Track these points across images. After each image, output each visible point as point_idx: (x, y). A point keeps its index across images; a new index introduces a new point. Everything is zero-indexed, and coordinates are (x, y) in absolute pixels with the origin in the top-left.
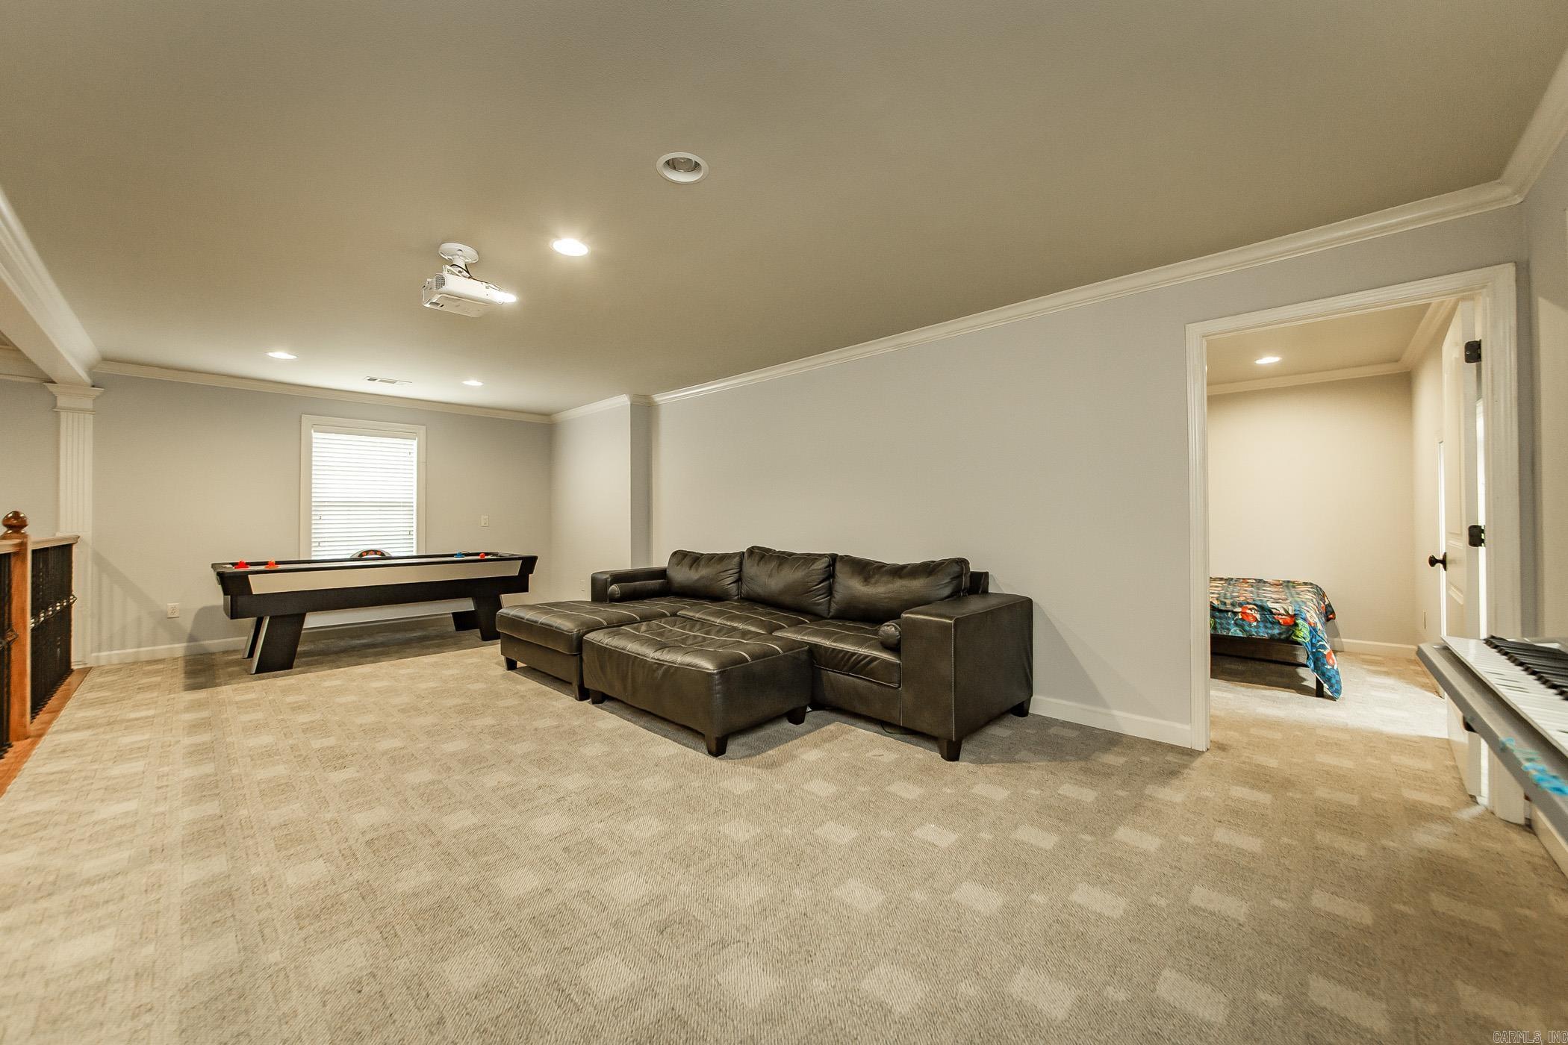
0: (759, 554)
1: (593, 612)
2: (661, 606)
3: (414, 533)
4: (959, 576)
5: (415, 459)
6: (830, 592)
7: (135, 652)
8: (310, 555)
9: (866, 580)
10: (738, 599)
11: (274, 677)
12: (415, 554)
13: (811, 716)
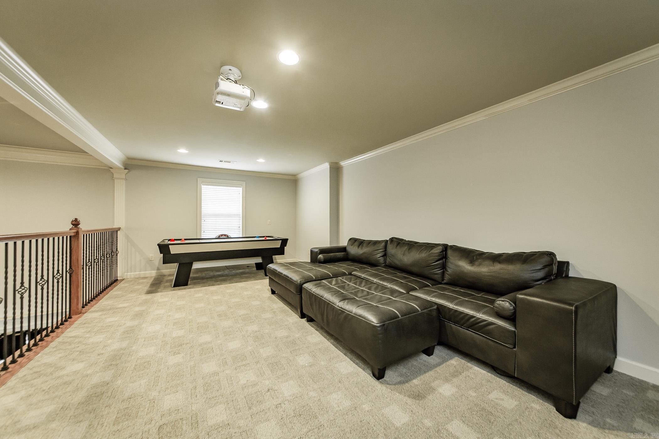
0: (397, 242)
1: (309, 270)
2: (342, 267)
3: (241, 227)
4: (550, 264)
5: (241, 196)
6: (444, 267)
7: (139, 274)
8: (201, 237)
9: (472, 262)
10: (384, 265)
11: (179, 290)
12: (241, 237)
13: (439, 351)
